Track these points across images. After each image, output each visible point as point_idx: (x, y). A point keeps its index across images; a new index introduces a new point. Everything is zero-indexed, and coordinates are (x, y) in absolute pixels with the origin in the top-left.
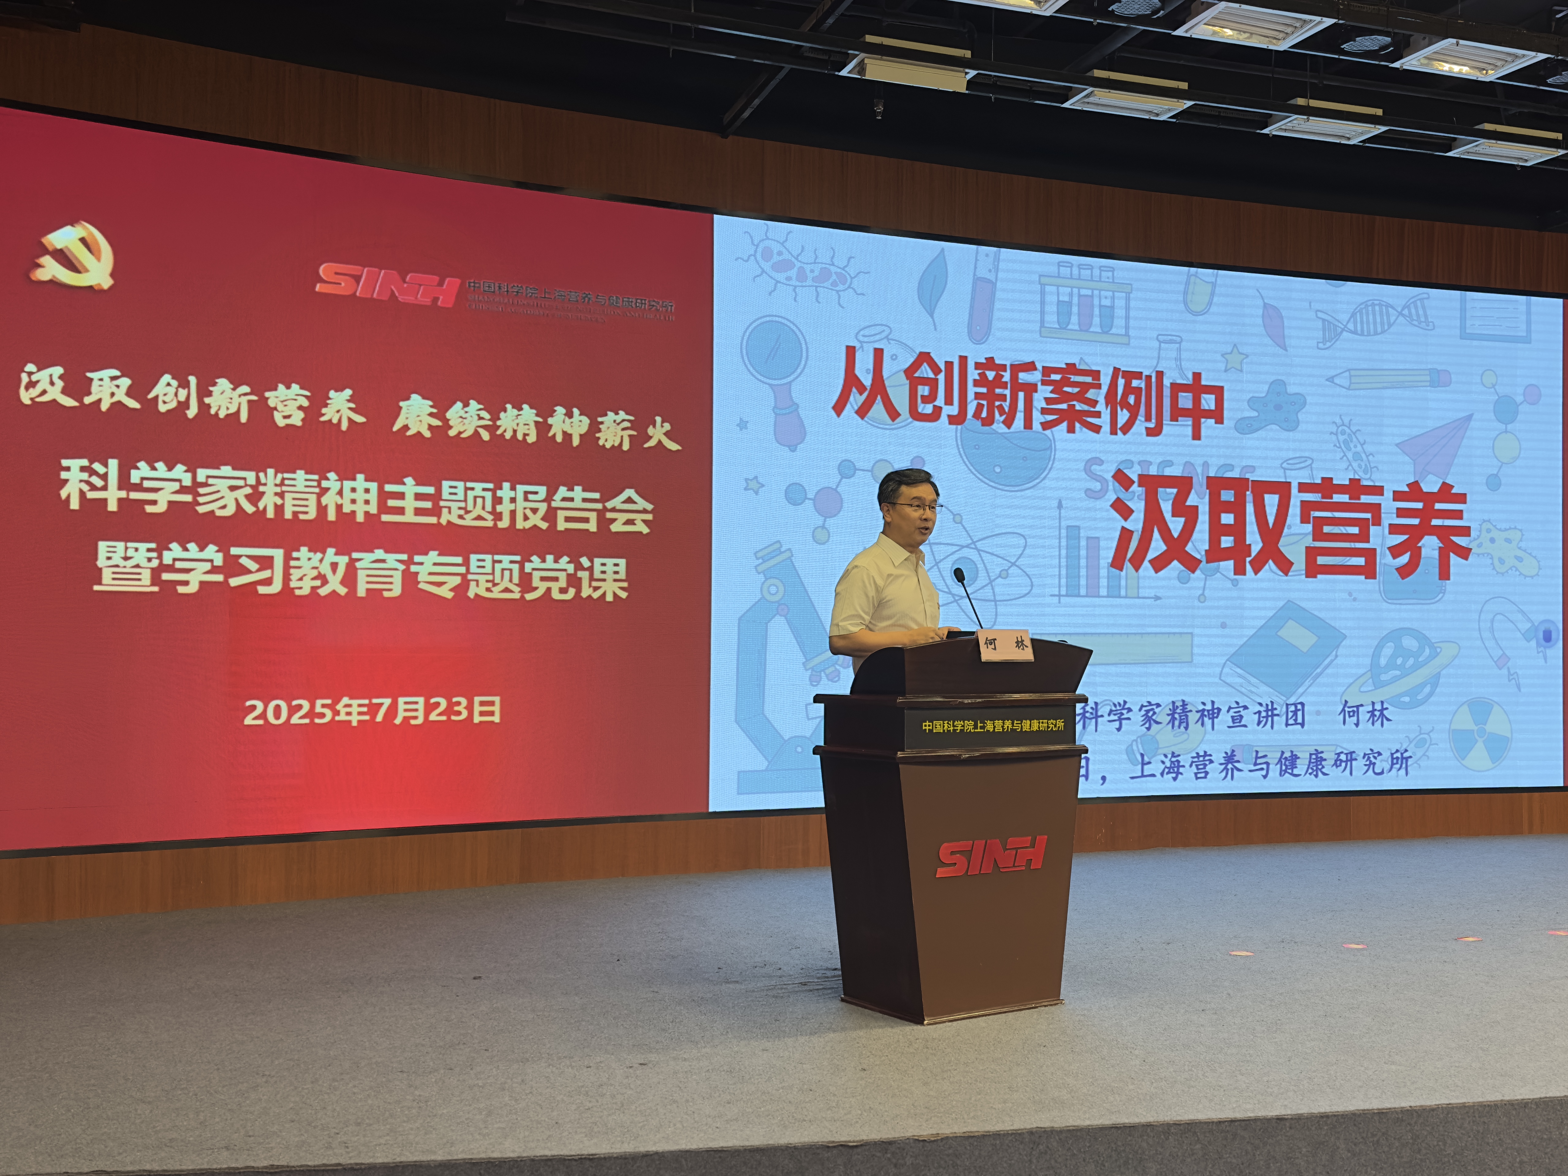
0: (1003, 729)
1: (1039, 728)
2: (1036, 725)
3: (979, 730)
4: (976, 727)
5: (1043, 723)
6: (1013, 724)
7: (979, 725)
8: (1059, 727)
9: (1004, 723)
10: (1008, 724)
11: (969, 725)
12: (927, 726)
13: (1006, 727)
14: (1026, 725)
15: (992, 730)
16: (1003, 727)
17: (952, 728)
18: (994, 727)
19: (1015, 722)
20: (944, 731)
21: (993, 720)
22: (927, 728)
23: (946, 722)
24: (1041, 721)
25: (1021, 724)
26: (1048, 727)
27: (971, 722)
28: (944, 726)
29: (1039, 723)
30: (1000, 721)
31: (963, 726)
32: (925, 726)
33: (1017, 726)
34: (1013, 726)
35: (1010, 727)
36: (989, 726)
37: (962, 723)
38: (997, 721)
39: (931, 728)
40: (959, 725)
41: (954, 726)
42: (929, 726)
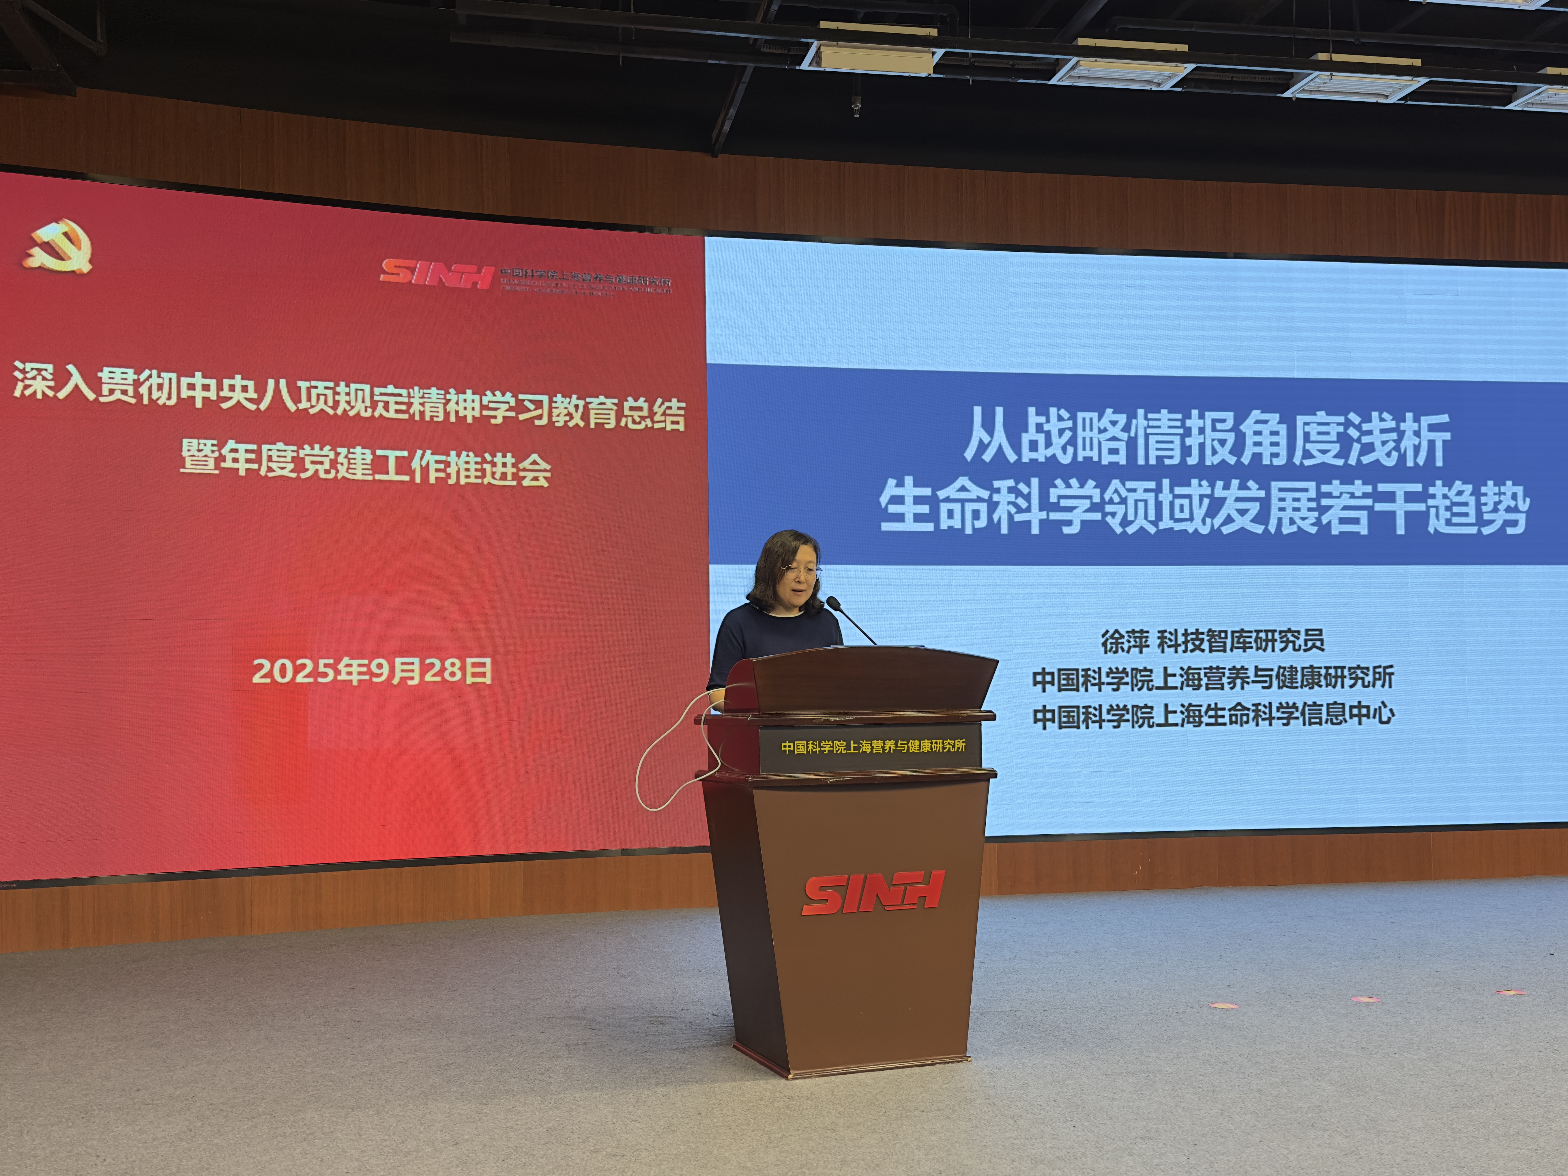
0: (884, 750)
1: (931, 748)
2: (926, 746)
3: (852, 751)
4: (848, 747)
5: (936, 743)
6: (896, 744)
7: (852, 745)
8: (958, 748)
9: (884, 744)
10: (890, 744)
11: (840, 746)
12: (786, 747)
13: (887, 747)
14: (914, 746)
15: (869, 751)
16: (883, 748)
17: (818, 749)
18: (872, 748)
19: (900, 742)
20: (808, 752)
21: (870, 739)
22: (787, 749)
23: (810, 742)
24: (934, 741)
25: (907, 744)
26: (944, 748)
27: (842, 742)
28: (808, 747)
29: (932, 743)
30: (880, 741)
31: (833, 747)
32: (785, 746)
33: (902, 746)
34: (897, 746)
35: (893, 747)
36: (866, 747)
37: (830, 743)
38: (875, 741)
39: (792, 749)
40: (827, 745)
41: (820, 747)
42: (790, 746)
